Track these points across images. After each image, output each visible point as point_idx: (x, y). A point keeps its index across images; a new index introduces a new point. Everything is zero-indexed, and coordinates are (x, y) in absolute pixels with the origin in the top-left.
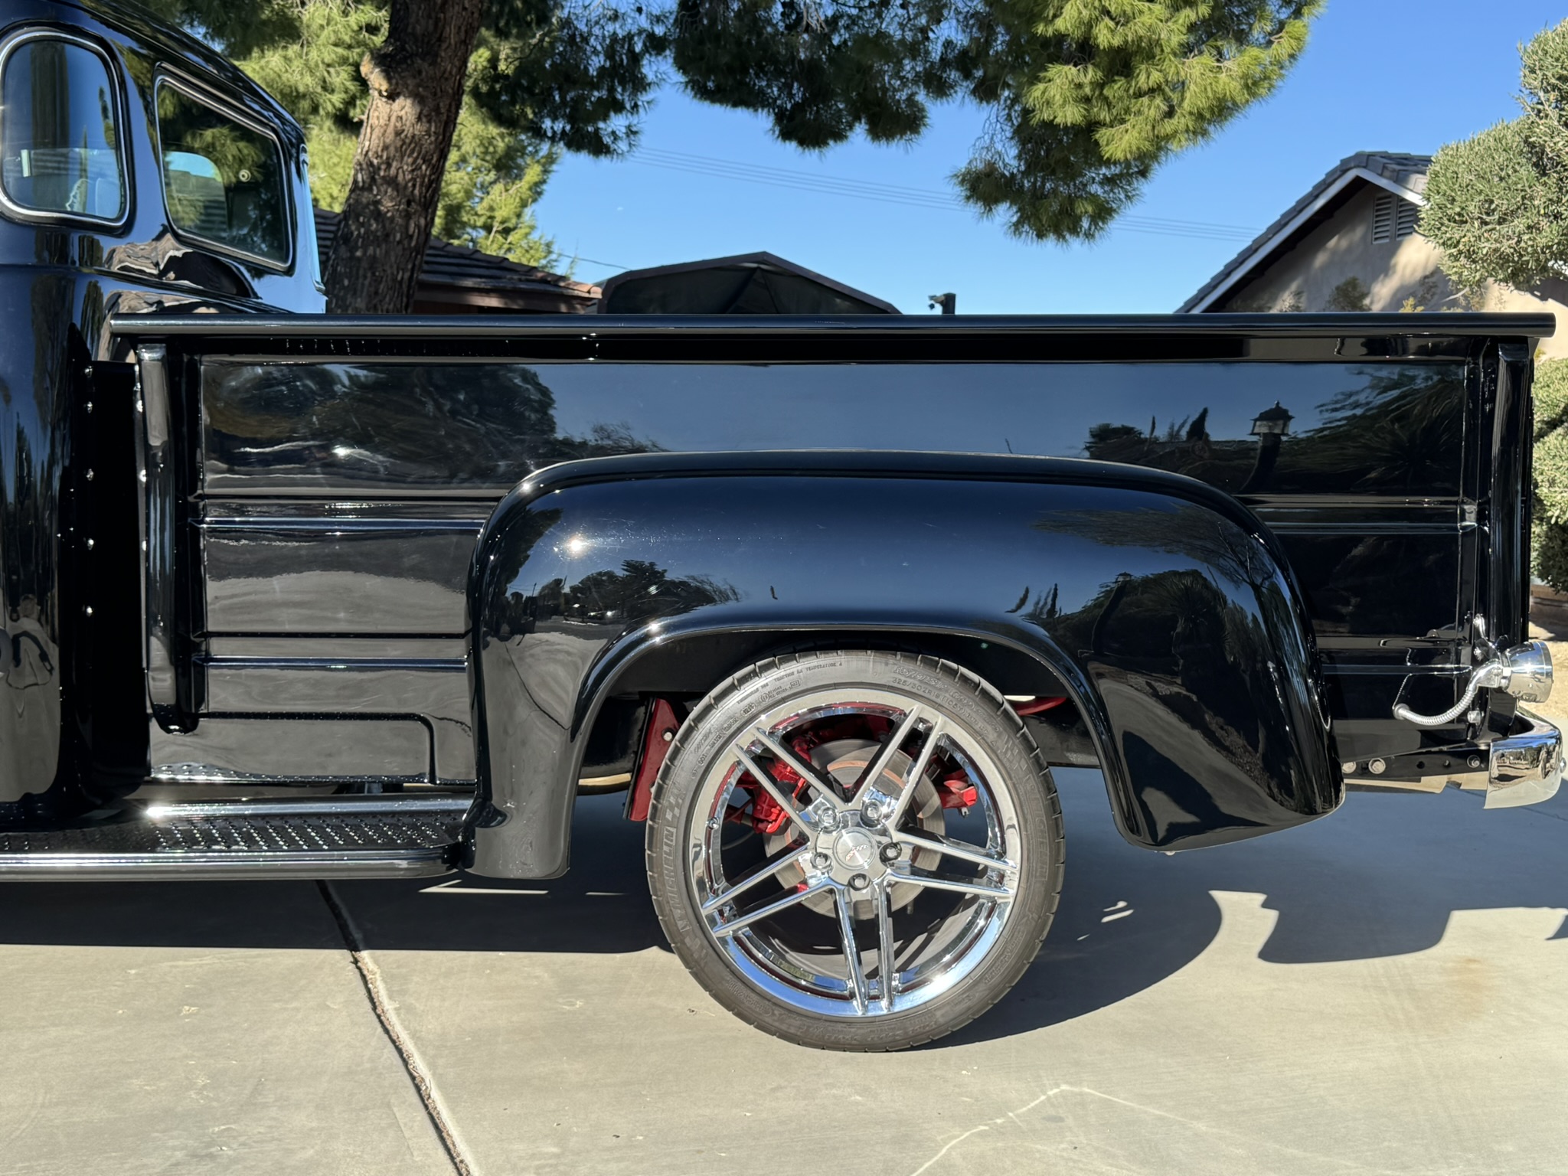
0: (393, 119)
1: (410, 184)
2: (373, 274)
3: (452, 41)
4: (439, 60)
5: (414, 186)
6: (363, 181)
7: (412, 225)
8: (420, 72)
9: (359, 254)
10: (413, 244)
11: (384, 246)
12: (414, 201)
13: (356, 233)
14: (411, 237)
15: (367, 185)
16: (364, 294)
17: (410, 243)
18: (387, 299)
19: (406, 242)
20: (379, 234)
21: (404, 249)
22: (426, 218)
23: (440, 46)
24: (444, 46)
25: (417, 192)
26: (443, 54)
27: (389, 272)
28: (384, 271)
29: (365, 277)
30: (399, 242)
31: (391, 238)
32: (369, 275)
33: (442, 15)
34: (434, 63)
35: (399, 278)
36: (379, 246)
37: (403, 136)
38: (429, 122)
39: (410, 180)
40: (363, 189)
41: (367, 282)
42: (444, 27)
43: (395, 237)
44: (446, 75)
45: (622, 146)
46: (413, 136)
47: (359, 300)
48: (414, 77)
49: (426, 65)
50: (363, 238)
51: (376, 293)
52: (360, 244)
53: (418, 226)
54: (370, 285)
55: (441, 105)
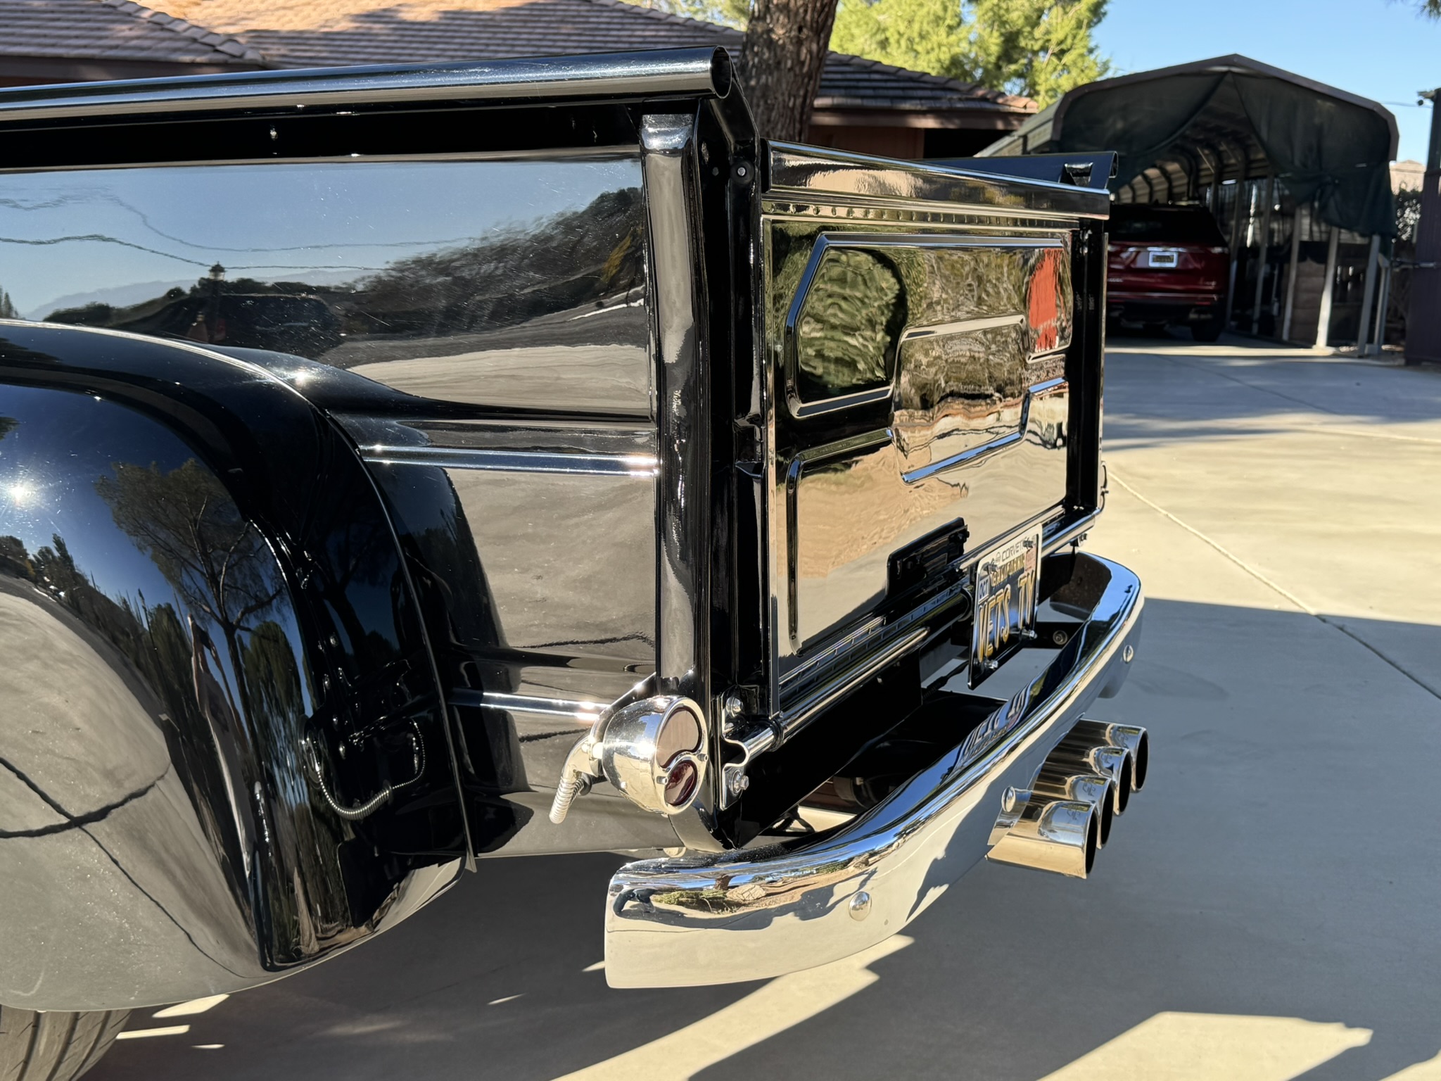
1: (801, 10)
2: (766, 102)
5: (806, 11)
6: (759, 11)
7: (804, 51)
9: (753, 83)
10: (805, 69)
11: (776, 74)
12: (806, 26)
13: (751, 63)
14: (803, 63)
15: (762, 14)
17: (801, 69)
18: (779, 126)
19: (797, 69)
20: (771, 62)
21: (795, 75)
22: (818, 44)
25: (808, 17)
27: (780, 99)
28: (776, 98)
30: (791, 69)
31: (783, 65)
32: (762, 103)
35: (791, 104)
36: (771, 74)
39: (801, 6)
40: (758, 19)
43: (786, 64)
50: (757, 68)
52: (754, 73)
53: (810, 52)
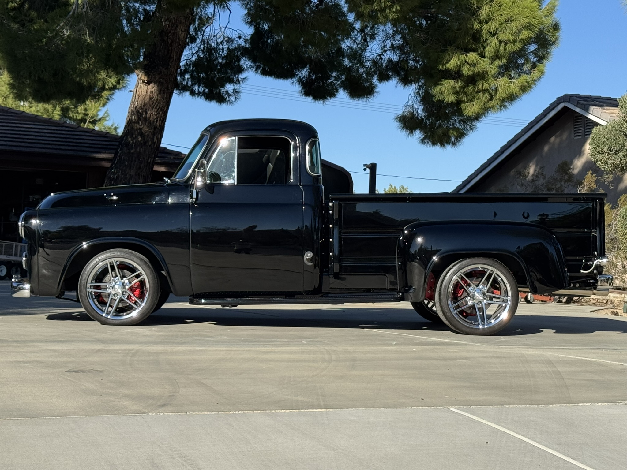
0: (149, 92)
1: (155, 120)
2: (139, 159)
3: (174, 59)
4: (169, 67)
5: (157, 121)
6: (135, 119)
7: (155, 138)
8: (161, 72)
9: (132, 151)
11: (144, 147)
12: (157, 127)
13: (131, 142)
14: (155, 143)
15: (136, 121)
16: (135, 168)
18: (144, 170)
19: (152, 146)
20: (142, 142)
21: (152, 149)
23: (169, 61)
24: (171, 61)
25: (158, 124)
26: (171, 64)
27: (145, 158)
28: (144, 158)
29: (135, 161)
30: (150, 146)
31: (147, 144)
32: (137, 160)
33: (171, 48)
34: (167, 68)
35: (149, 161)
36: (142, 147)
37: (153, 99)
38: (164, 93)
39: (156, 118)
40: (135, 122)
41: (136, 163)
42: (171, 52)
44: (172, 73)
45: (233, 99)
46: (157, 100)
47: (132, 171)
48: (159, 74)
49: (164, 69)
50: (135, 144)
51: (140, 168)
52: (133, 147)
54: (137, 164)
55: (169, 86)
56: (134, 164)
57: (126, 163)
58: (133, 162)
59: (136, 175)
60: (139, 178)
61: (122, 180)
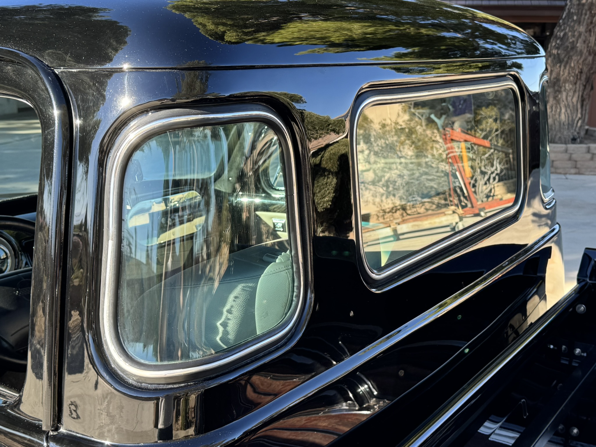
56: (584, 19)
57: (575, 18)
58: (583, 16)
59: (586, 32)
60: (590, 36)
61: (570, 38)
